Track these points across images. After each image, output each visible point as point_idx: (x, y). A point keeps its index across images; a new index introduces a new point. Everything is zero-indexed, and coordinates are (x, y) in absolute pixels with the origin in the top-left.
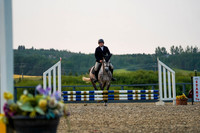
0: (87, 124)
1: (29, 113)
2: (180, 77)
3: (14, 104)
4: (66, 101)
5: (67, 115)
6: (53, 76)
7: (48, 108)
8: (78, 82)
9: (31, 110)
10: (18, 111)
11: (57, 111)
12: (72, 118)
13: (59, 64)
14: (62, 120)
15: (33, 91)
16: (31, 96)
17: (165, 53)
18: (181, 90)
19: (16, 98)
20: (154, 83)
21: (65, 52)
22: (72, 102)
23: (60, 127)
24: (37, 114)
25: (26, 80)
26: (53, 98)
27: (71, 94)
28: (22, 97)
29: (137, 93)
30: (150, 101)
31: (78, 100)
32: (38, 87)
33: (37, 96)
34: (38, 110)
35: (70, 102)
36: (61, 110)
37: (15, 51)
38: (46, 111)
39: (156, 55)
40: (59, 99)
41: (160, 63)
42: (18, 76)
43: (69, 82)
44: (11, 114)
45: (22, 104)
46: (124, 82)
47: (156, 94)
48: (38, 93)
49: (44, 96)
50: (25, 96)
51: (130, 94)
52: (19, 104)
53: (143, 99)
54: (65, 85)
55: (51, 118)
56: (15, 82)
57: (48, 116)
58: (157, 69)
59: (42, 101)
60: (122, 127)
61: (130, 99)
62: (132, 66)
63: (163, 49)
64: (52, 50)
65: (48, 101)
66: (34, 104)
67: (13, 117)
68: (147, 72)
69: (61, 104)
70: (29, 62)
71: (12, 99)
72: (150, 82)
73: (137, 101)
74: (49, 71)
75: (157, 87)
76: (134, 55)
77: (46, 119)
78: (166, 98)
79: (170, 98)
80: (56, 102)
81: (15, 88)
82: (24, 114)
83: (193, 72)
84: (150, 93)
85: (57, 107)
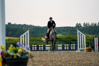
0: (42, 61)
1: (13, 56)
2: (88, 38)
3: (6, 52)
4: (31, 50)
5: (32, 57)
6: (25, 38)
7: (23, 53)
8: (37, 41)
9: (14, 54)
10: (8, 55)
11: (27, 55)
12: (34, 59)
13: (28, 32)
14: (30, 60)
15: (15, 45)
16: (14, 47)
17: (81, 26)
18: (89, 44)
19: (7, 49)
20: (75, 41)
21: (31, 26)
22: (35, 50)
23: (28, 63)
24: (17, 56)
25: (12, 40)
26: (25, 49)
27: (34, 47)
28: (10, 48)
29: (67, 46)
30: (73, 50)
31: (38, 50)
32: (18, 43)
33: (17, 48)
34: (18, 54)
35: (33, 51)
36: (29, 54)
37: (6, 25)
38: (22, 55)
39: (76, 27)
40: (28, 49)
41: (78, 31)
42: (8, 38)
43: (33, 40)
44: (4, 56)
45: (10, 51)
46: (60, 41)
47: (76, 46)
48: (18, 46)
49: (21, 48)
50: (11, 47)
51: (63, 47)
52: (8, 51)
53: (70, 49)
54: (31, 42)
55: (24, 59)
56: (6, 41)
57: (23, 57)
58: (77, 34)
59: (20, 50)
60: (59, 63)
61: (63, 49)
62: (65, 33)
63: (80, 24)
64: (25, 25)
65: (23, 50)
66: (16, 51)
67: (6, 58)
68: (72, 36)
69: (29, 52)
70: (13, 31)
71: (5, 49)
72: (73, 40)
73: (67, 50)
74: (23, 35)
75: (77, 43)
76: (65, 27)
77: (21, 59)
78: (81, 49)
79: (83, 49)
80: (27, 51)
81: (6, 44)
82: (11, 56)
83: (94, 36)
84: (73, 46)
85: (27, 53)
